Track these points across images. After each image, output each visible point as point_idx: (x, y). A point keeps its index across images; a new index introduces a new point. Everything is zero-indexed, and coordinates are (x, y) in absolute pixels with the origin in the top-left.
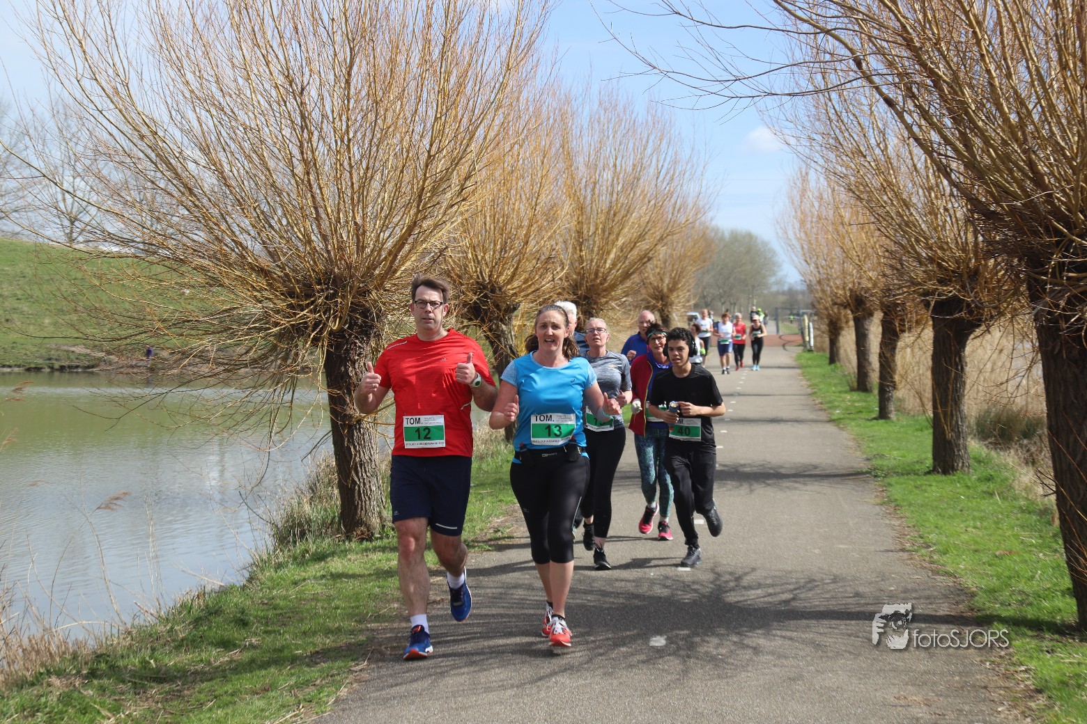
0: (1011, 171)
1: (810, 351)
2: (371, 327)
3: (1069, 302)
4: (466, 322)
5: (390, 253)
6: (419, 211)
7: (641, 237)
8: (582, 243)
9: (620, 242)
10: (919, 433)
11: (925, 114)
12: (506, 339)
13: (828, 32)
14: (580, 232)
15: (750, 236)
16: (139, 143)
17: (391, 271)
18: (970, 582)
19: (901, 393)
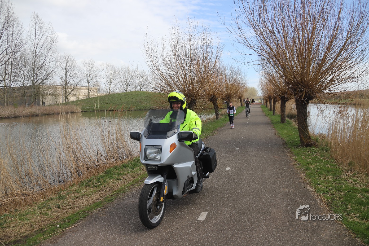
0: (291, 76)
1: (263, 105)
2: (195, 102)
3: (300, 96)
4: (210, 101)
5: (197, 91)
6: (202, 84)
7: (236, 88)
8: (227, 89)
9: (233, 89)
10: (279, 117)
11: (278, 68)
12: (216, 103)
13: (263, 55)
14: (227, 87)
15: (254, 88)
16: (161, 76)
17: (197, 94)
18: (285, 139)
19: (276, 111)
